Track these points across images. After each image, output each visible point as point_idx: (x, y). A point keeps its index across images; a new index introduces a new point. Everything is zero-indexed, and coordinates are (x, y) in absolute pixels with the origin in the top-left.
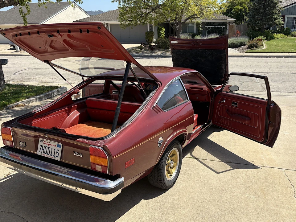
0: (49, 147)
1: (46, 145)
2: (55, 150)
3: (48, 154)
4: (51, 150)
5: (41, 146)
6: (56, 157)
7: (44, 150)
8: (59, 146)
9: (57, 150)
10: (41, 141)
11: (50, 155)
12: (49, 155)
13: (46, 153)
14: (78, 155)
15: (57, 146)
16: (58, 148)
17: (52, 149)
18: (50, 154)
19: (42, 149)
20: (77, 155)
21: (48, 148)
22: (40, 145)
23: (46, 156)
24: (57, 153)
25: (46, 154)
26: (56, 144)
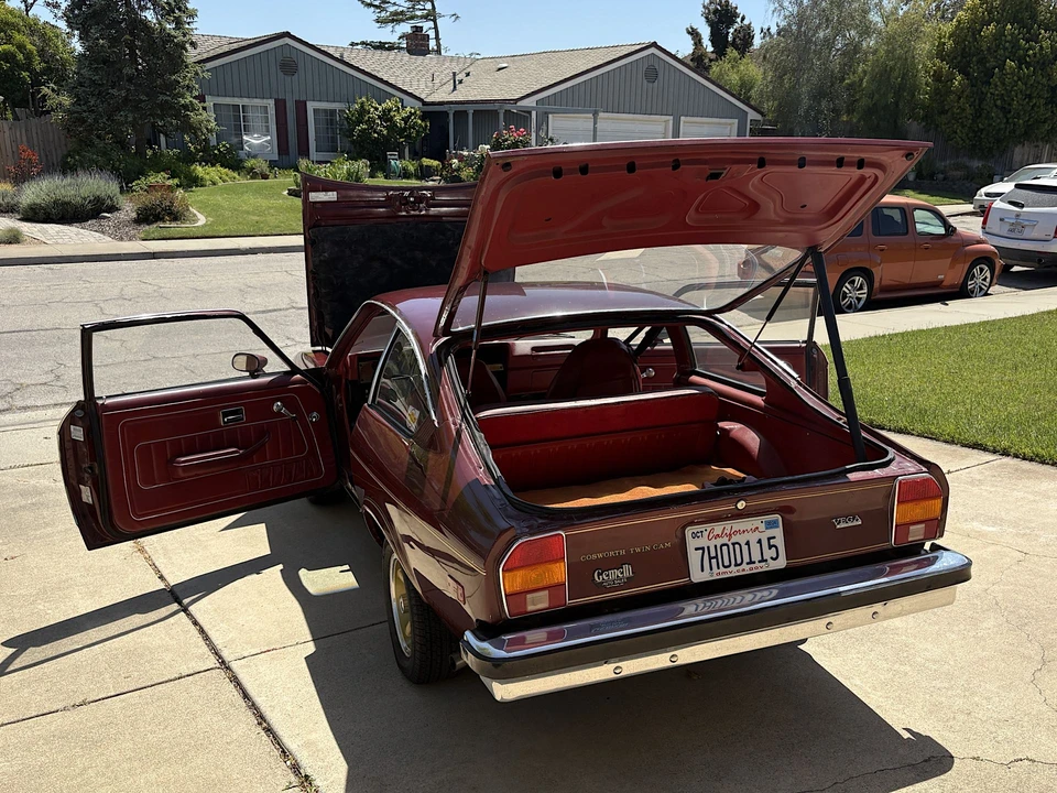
0: (733, 540)
1: (719, 542)
2: (760, 542)
3: (736, 565)
4: (745, 548)
5: (703, 549)
6: (770, 561)
7: (716, 557)
8: (771, 525)
9: (769, 539)
10: (695, 535)
11: (748, 564)
12: (744, 566)
13: (727, 563)
14: (850, 524)
15: (762, 527)
16: (771, 533)
17: (748, 543)
18: (746, 559)
19: (710, 558)
20: (846, 525)
21: (731, 547)
22: (696, 549)
23: (734, 572)
24: (770, 547)
25: (729, 566)
26: (757, 522)
